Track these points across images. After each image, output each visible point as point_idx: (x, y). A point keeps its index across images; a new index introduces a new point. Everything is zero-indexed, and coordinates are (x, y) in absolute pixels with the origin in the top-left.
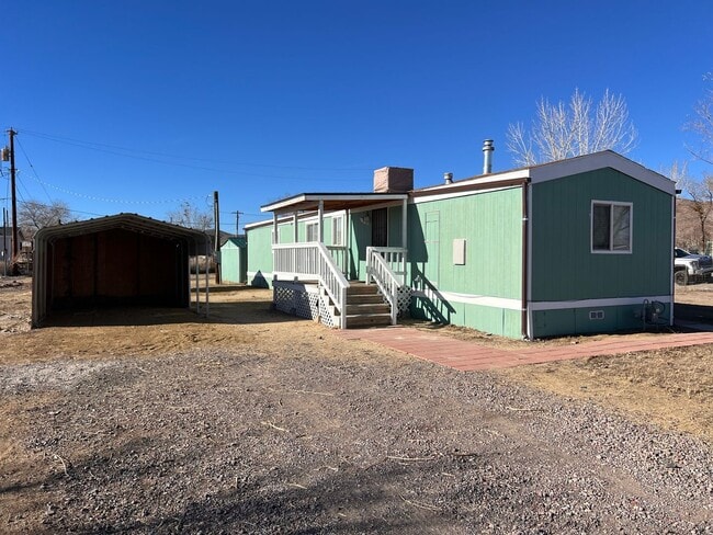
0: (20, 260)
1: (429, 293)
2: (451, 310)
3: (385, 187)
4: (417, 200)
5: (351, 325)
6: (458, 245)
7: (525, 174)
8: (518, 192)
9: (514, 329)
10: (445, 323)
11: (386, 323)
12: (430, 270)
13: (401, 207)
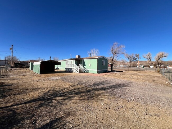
0: (13, 65)
1: (86, 69)
2: (89, 71)
3: (78, 58)
4: (84, 59)
5: (79, 73)
6: (90, 64)
7: (98, 58)
8: (97, 59)
9: (96, 72)
10: (88, 72)
11: (82, 73)
12: (86, 67)
13: (82, 60)
